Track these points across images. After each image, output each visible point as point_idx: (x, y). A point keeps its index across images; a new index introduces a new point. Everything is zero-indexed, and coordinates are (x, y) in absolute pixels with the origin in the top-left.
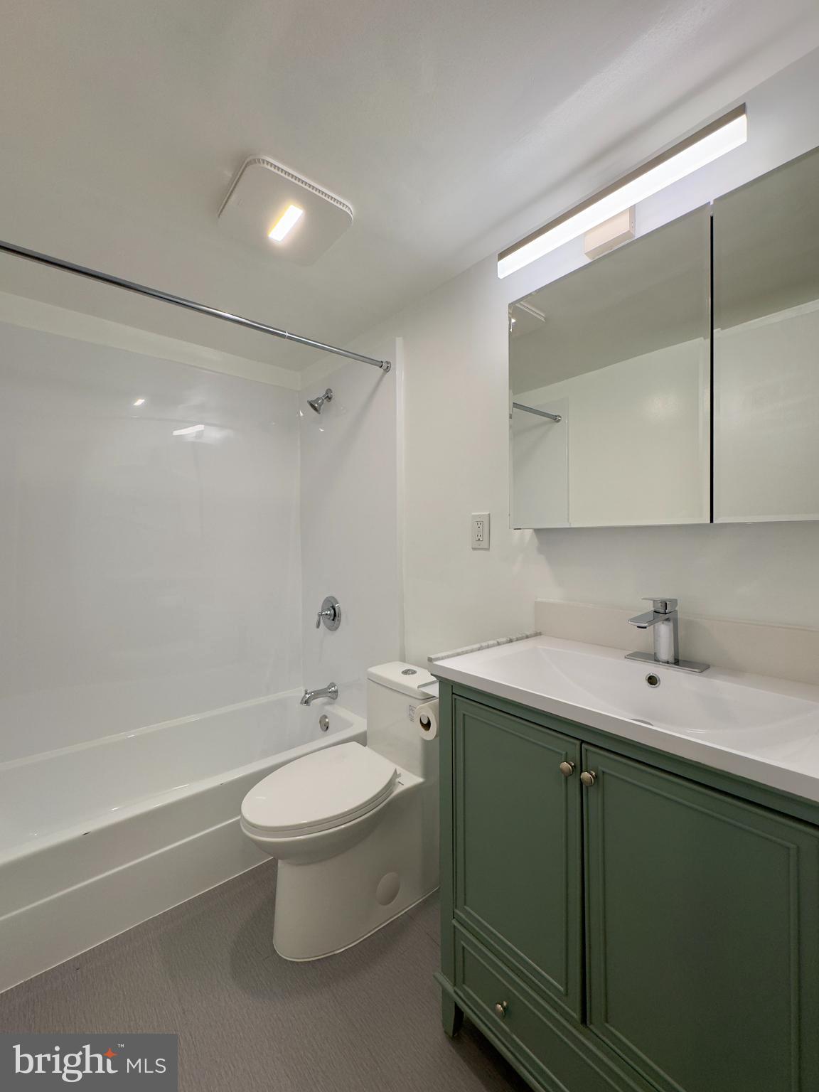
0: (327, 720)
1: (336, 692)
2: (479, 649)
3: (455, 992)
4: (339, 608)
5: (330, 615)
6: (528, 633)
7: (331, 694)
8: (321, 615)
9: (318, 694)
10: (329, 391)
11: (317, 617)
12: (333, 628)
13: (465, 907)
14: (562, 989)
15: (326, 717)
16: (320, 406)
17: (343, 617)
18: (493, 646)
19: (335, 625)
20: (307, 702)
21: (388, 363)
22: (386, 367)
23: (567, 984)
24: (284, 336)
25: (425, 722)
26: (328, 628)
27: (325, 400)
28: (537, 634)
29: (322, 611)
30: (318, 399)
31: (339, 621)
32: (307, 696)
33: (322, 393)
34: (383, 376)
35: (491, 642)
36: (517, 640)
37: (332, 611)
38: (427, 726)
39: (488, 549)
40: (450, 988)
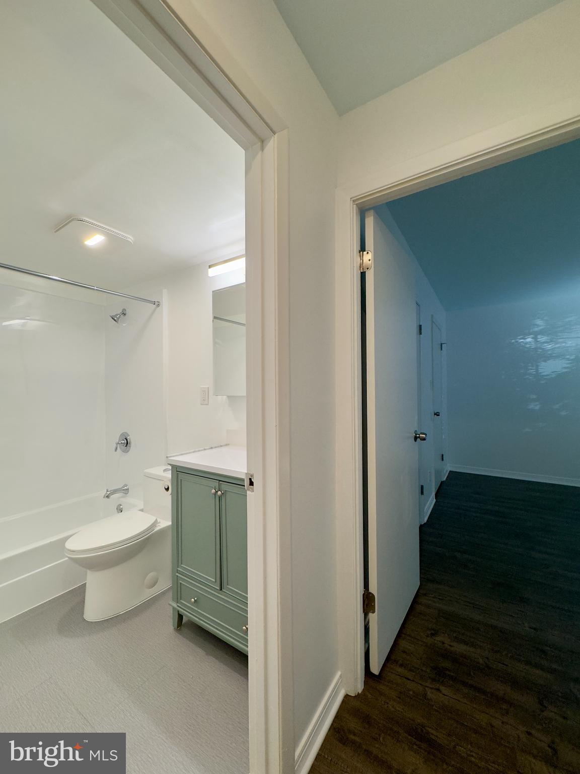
0: (121, 507)
1: (128, 489)
2: (194, 452)
3: (178, 606)
4: (130, 439)
5: (124, 443)
6: (222, 445)
7: (125, 491)
8: (118, 443)
9: (116, 491)
10: (124, 310)
11: (115, 445)
12: (126, 451)
13: (182, 565)
14: (214, 580)
15: (121, 505)
16: (118, 319)
17: (133, 445)
18: (202, 450)
19: (128, 449)
20: (108, 497)
21: (158, 302)
22: (157, 304)
23: (216, 578)
24: (94, 289)
25: (166, 488)
26: (123, 451)
27: (122, 316)
28: (227, 445)
29: (119, 440)
30: (117, 315)
31: (130, 447)
32: (108, 493)
33: (120, 311)
34: (155, 309)
35: (201, 449)
36: (215, 447)
37: (126, 441)
38: (167, 489)
39: (208, 404)
40: (175, 605)
